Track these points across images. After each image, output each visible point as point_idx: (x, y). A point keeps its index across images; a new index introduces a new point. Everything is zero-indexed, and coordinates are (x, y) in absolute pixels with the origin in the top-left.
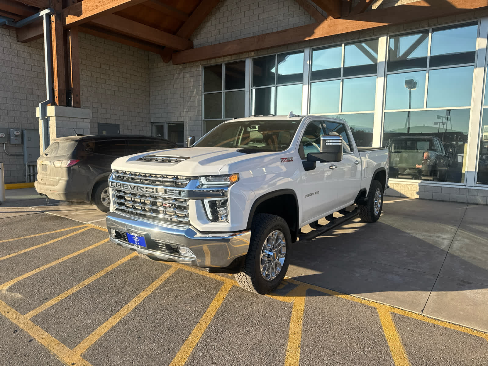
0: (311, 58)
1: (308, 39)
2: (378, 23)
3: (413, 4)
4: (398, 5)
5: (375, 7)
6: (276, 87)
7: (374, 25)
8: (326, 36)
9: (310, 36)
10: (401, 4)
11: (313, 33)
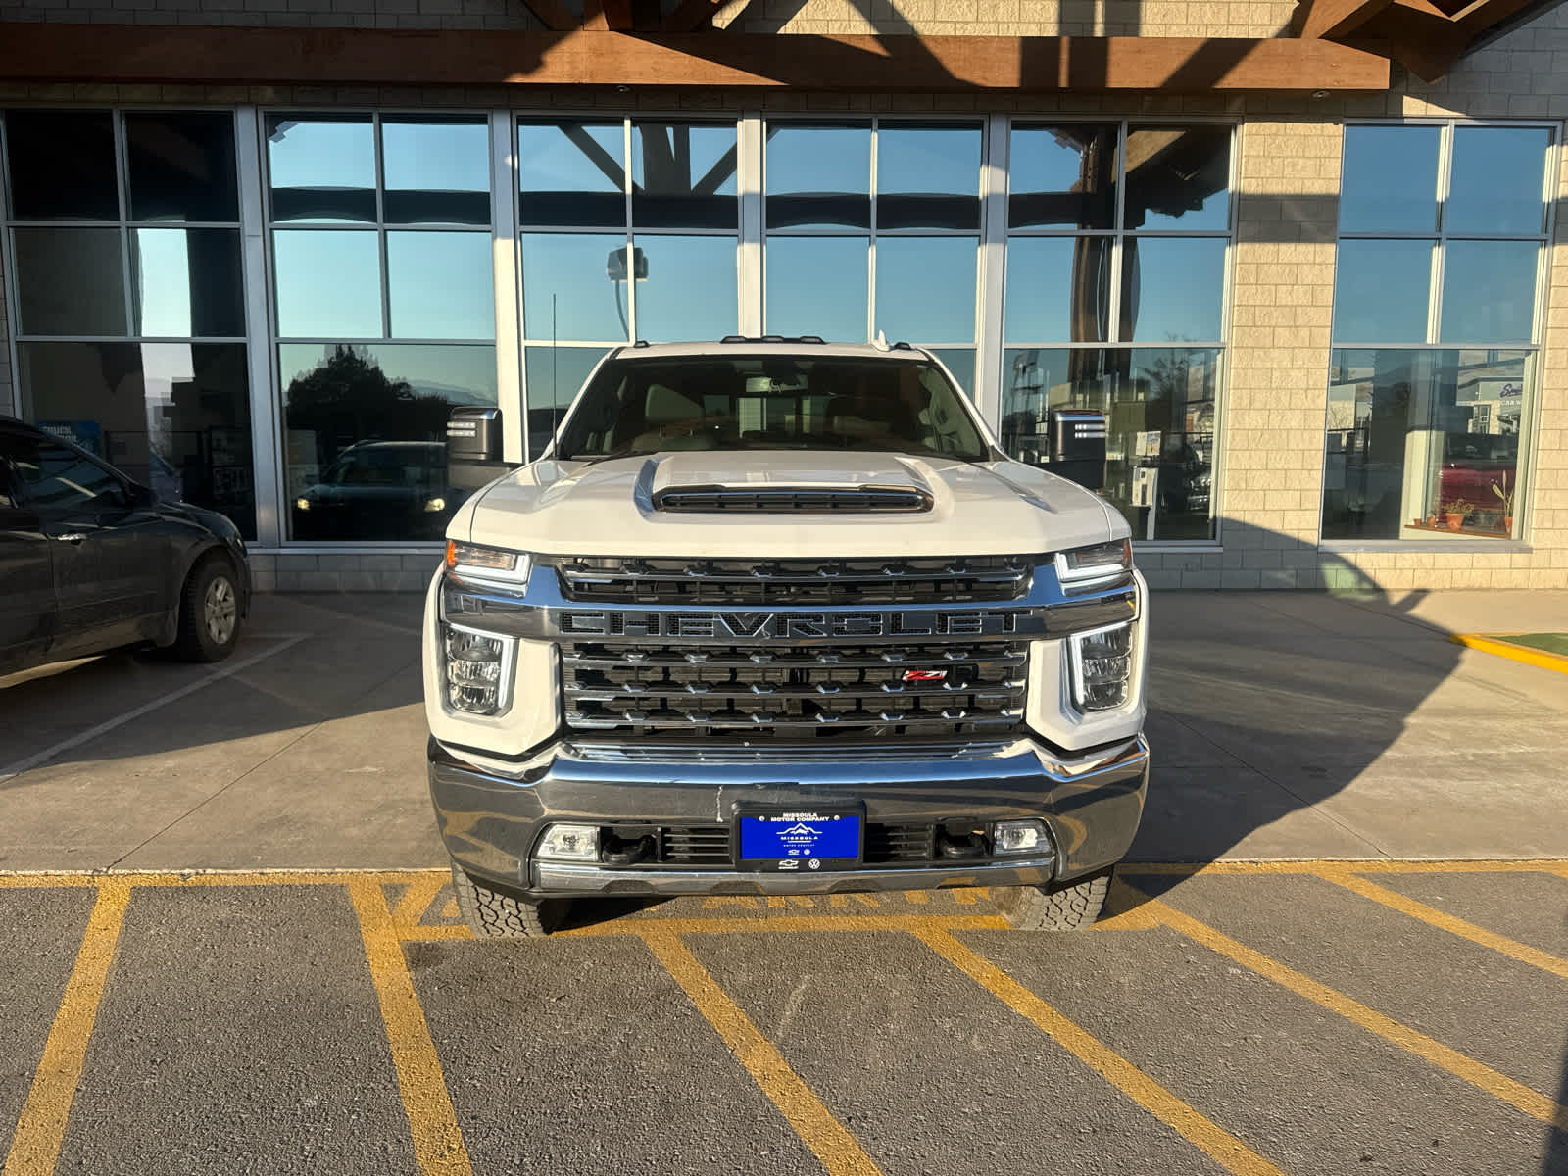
0: (515, 148)
1: (518, 80)
2: (752, 75)
3: (845, 41)
4: (789, 32)
5: (723, 20)
6: (382, 233)
7: (740, 78)
8: (584, 82)
9: (527, 72)
10: (795, 32)
11: (537, 64)
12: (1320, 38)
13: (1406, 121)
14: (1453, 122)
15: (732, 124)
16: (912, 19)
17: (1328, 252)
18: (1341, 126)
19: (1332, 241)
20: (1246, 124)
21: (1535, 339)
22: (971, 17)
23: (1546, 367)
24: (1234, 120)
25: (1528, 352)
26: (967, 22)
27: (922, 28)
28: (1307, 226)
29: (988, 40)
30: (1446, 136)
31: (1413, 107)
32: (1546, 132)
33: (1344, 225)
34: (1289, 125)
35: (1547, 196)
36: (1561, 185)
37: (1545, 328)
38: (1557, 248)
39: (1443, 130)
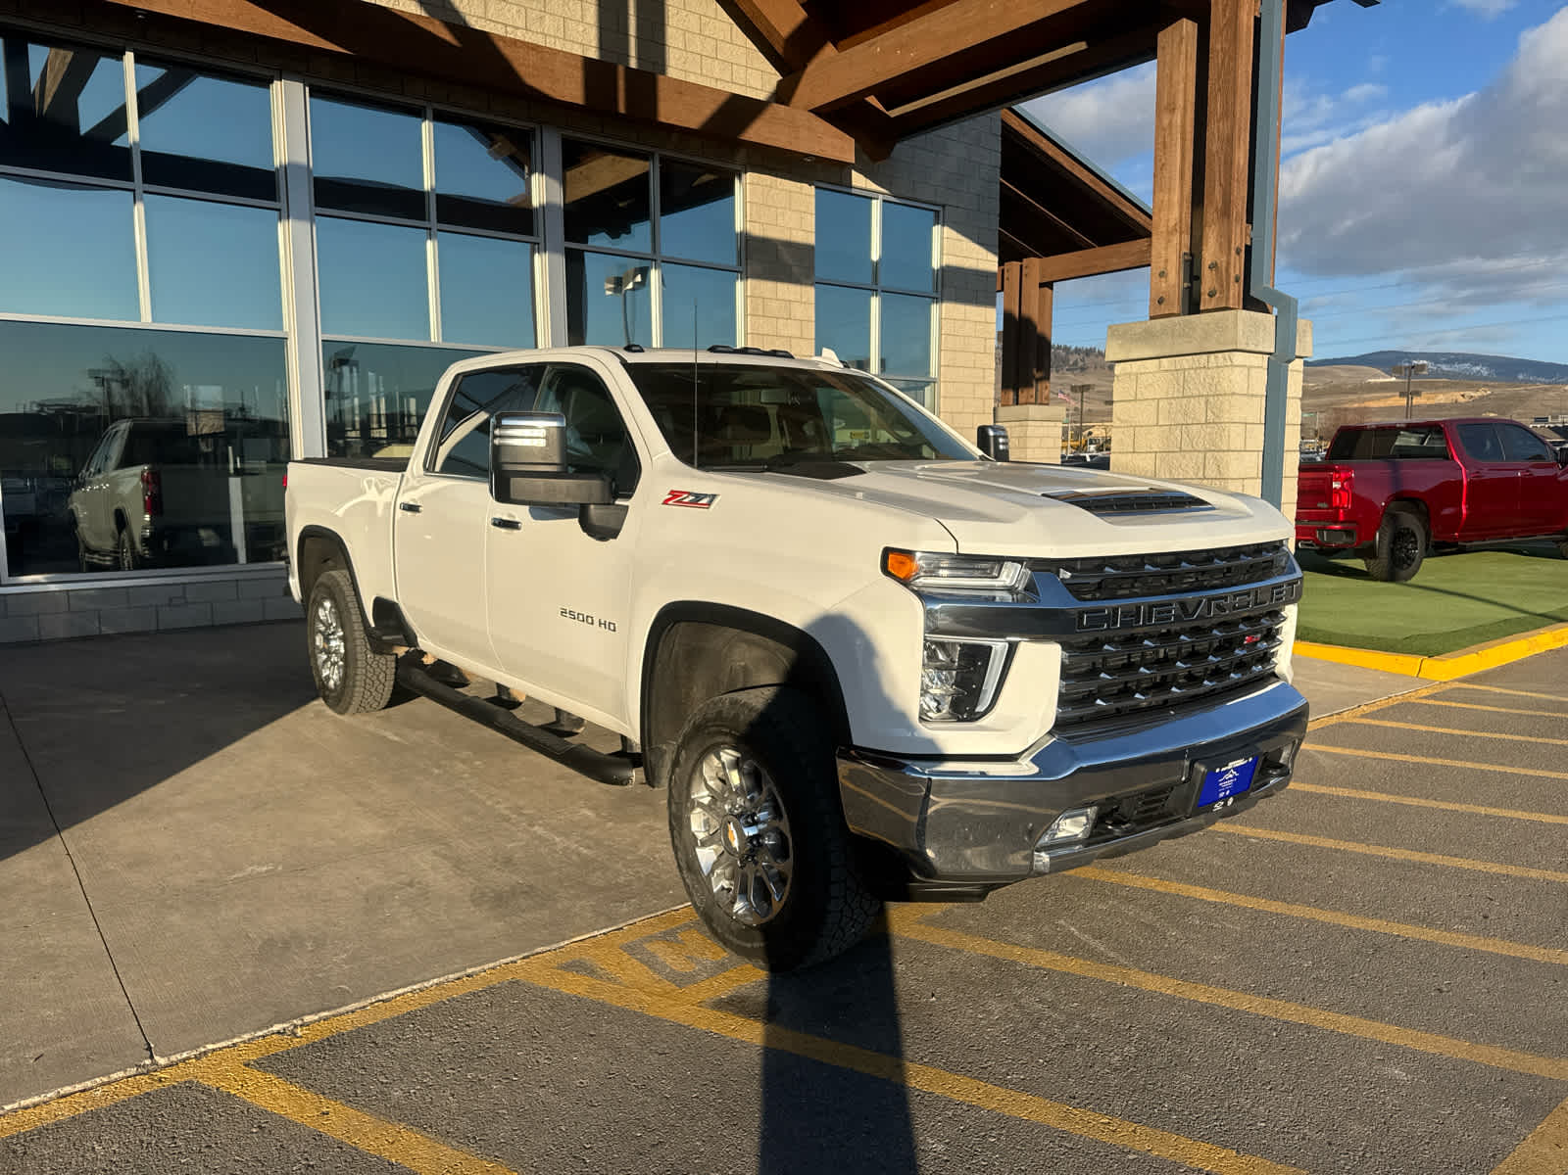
12: (811, 111)
13: (854, 191)
14: (881, 196)
15: (266, 83)
16: (464, 11)
17: (809, 293)
18: (813, 187)
19: (812, 285)
20: (748, 174)
21: (933, 373)
22: (520, 23)
23: (942, 395)
24: (739, 168)
25: (928, 383)
26: (518, 28)
27: (473, 23)
28: (795, 270)
29: (555, 52)
30: (876, 207)
31: (858, 180)
32: (932, 214)
33: (820, 272)
34: (779, 180)
35: (936, 264)
36: (945, 257)
37: (940, 366)
38: (944, 305)
39: (874, 201)
